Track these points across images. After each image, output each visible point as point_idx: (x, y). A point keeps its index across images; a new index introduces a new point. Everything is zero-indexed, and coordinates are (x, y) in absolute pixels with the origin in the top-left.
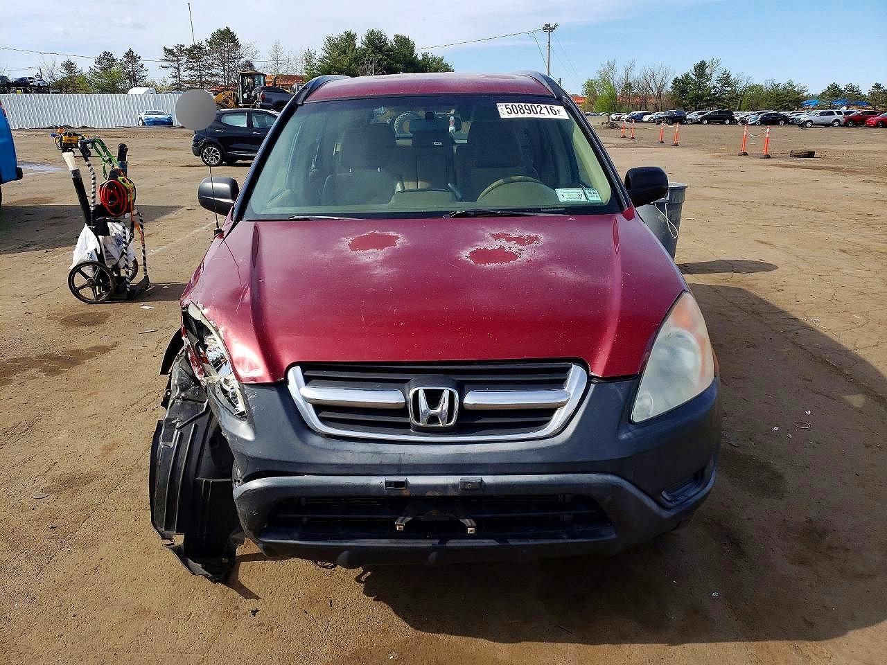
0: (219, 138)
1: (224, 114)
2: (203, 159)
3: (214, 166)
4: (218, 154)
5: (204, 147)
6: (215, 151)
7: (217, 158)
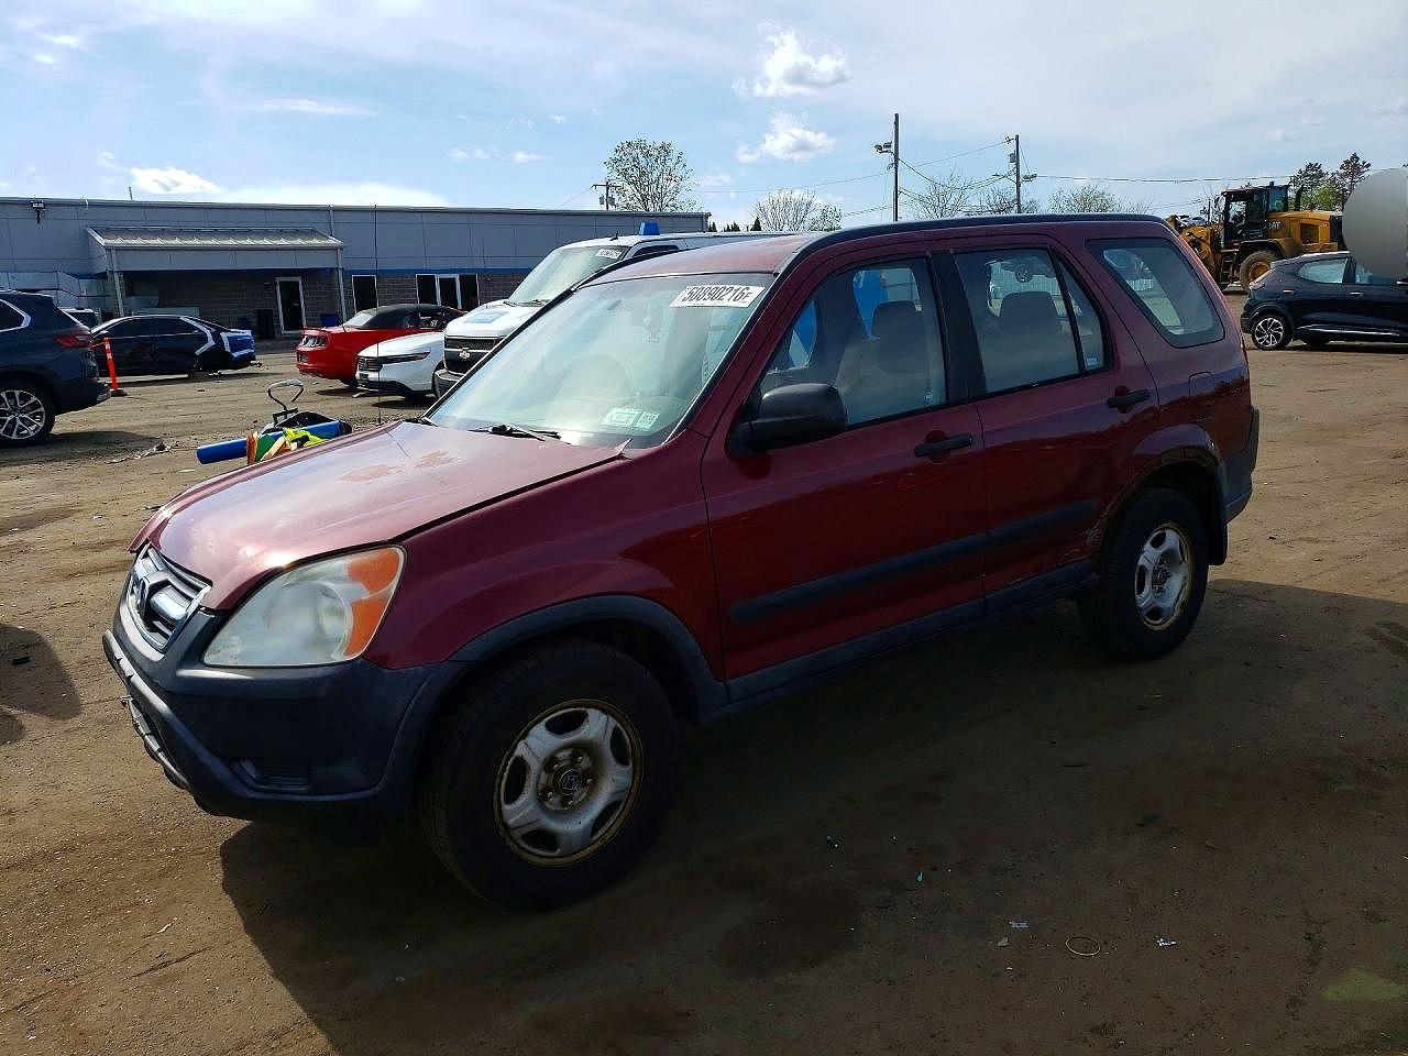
0: (1287, 303)
1: (1306, 262)
2: (1254, 339)
3: (1270, 349)
4: (1280, 330)
5: (1258, 319)
6: (1276, 325)
7: (1277, 336)
